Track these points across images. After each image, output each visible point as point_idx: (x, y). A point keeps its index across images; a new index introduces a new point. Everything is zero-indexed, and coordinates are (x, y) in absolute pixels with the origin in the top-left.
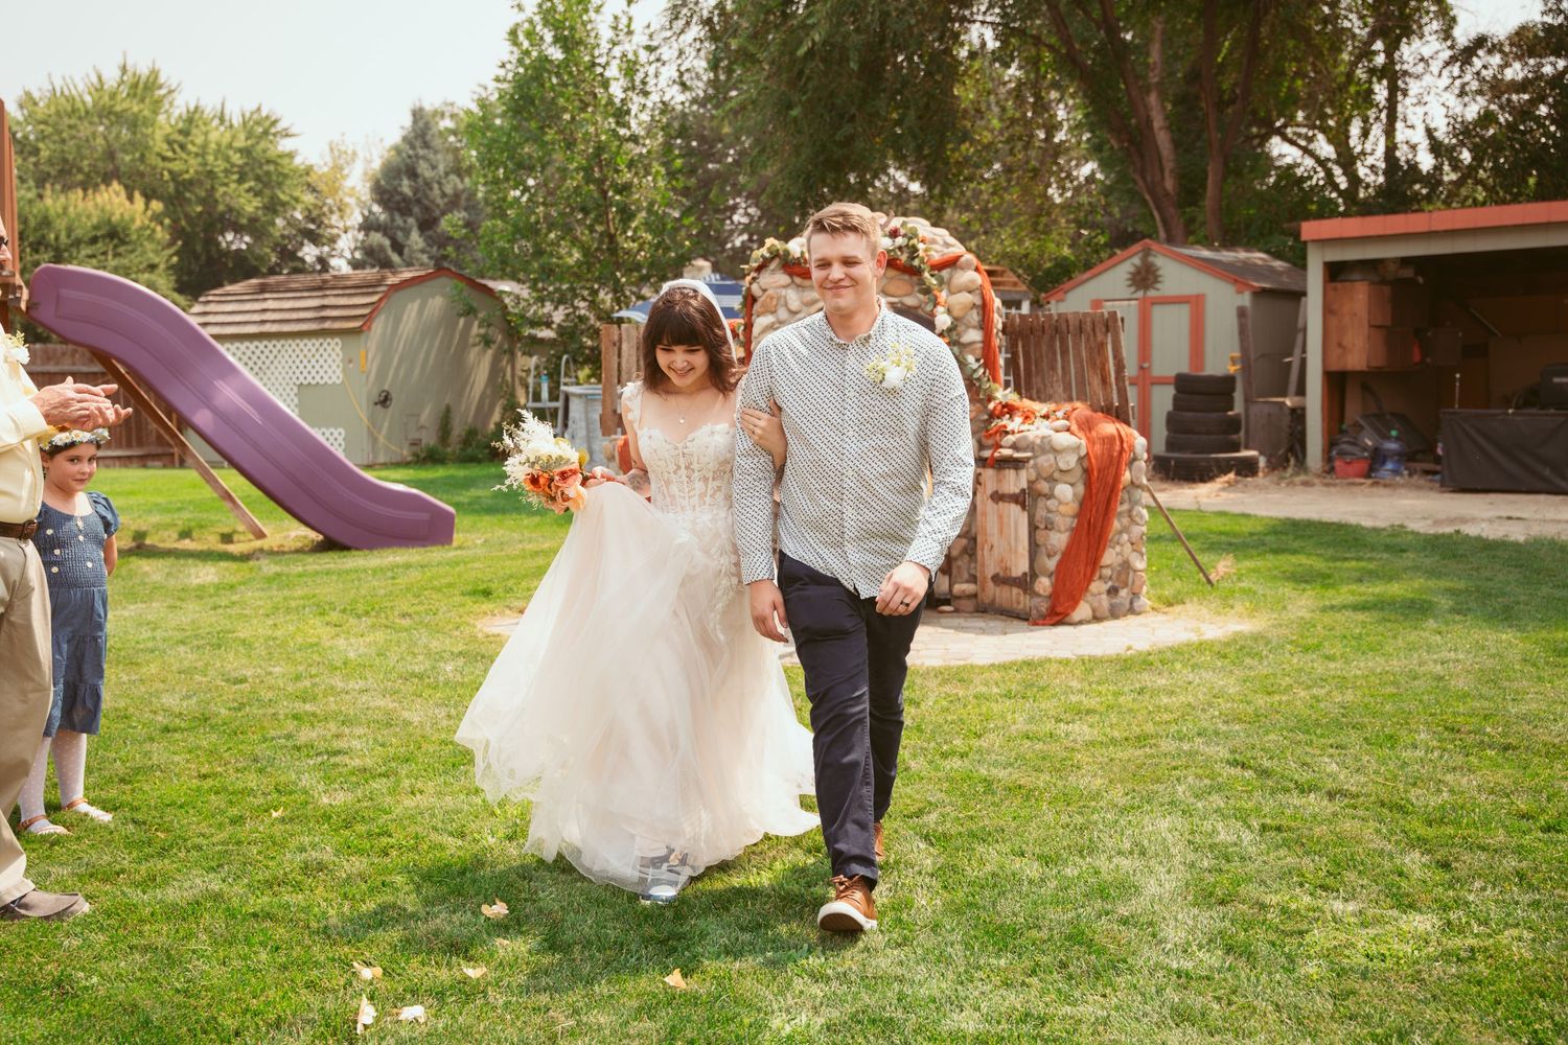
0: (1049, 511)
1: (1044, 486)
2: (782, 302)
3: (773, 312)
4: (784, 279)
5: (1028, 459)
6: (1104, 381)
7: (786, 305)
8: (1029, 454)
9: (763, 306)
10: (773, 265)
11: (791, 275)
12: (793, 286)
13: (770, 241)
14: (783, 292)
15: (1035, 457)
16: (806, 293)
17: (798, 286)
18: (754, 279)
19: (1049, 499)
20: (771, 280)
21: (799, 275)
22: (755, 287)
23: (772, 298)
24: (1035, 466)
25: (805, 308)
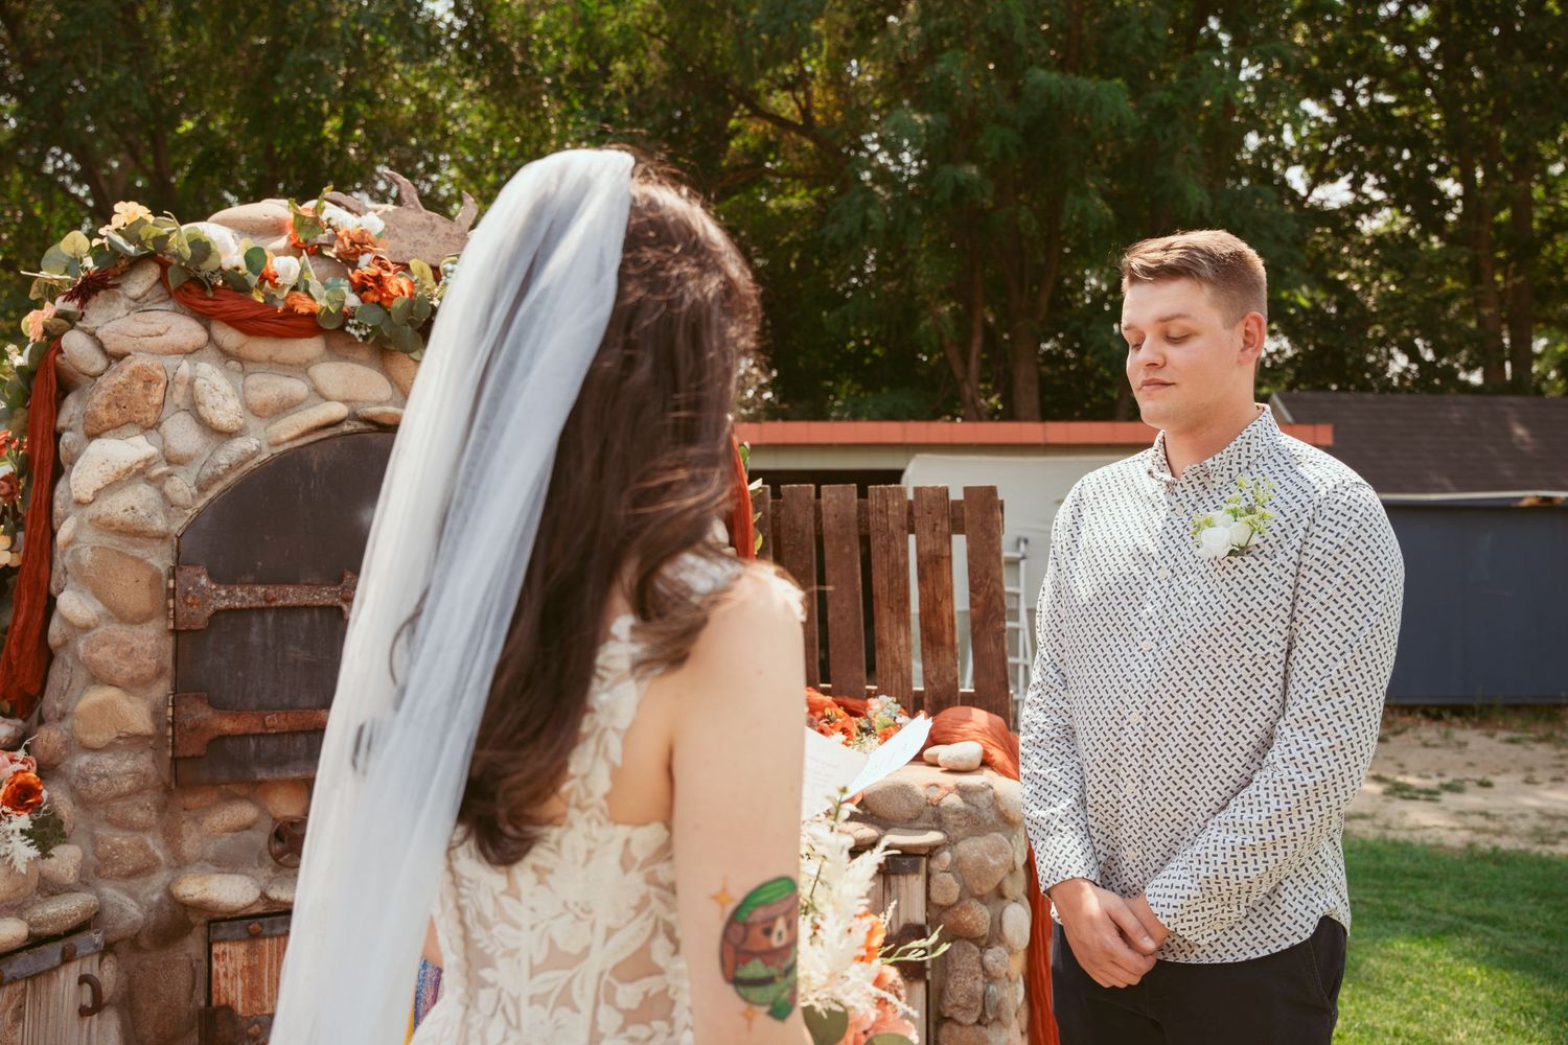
0: (989, 977)
1: (978, 916)
2: (179, 396)
3: (151, 427)
4: (184, 329)
5: (932, 851)
6: (935, 638)
7: (193, 408)
8: (934, 837)
9: (115, 402)
10: (141, 283)
11: (204, 317)
12: (210, 352)
13: (128, 212)
14: (185, 368)
15: (950, 843)
16: (253, 380)
17: (226, 355)
18: (69, 320)
19: (988, 946)
20: (139, 328)
21: (235, 323)
22: (75, 343)
23: (149, 382)
24: (956, 867)
25: (253, 423)
